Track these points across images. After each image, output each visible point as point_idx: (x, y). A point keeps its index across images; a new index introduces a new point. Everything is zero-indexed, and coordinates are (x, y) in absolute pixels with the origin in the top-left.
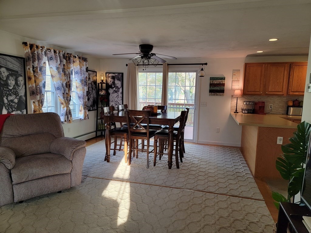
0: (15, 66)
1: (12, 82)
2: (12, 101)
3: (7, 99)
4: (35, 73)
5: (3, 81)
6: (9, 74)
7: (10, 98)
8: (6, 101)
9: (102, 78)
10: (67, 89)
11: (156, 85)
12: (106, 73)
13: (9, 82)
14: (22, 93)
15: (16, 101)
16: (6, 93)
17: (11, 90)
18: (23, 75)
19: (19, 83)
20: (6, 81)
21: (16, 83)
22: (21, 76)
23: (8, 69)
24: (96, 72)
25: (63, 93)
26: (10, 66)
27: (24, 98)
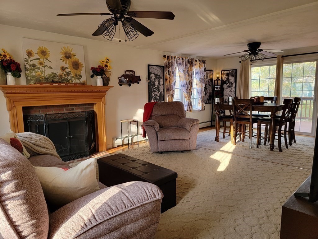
0: (159, 72)
1: (157, 83)
2: (156, 95)
3: (154, 93)
4: (170, 76)
5: (152, 82)
6: (156, 78)
7: (156, 93)
8: (153, 95)
9: (218, 76)
10: (190, 86)
11: (270, 78)
12: (222, 71)
13: (155, 82)
14: (162, 90)
15: (159, 95)
16: (154, 90)
17: (156, 88)
18: (163, 78)
19: (160, 83)
20: (154, 82)
21: (159, 83)
22: (162, 78)
23: (155, 74)
24: (213, 71)
25: (187, 90)
26: (156, 73)
27: (163, 93)
